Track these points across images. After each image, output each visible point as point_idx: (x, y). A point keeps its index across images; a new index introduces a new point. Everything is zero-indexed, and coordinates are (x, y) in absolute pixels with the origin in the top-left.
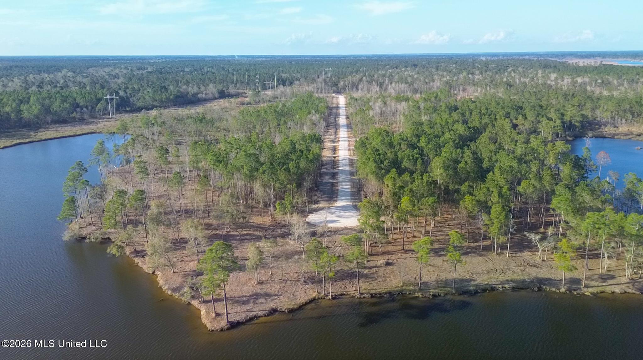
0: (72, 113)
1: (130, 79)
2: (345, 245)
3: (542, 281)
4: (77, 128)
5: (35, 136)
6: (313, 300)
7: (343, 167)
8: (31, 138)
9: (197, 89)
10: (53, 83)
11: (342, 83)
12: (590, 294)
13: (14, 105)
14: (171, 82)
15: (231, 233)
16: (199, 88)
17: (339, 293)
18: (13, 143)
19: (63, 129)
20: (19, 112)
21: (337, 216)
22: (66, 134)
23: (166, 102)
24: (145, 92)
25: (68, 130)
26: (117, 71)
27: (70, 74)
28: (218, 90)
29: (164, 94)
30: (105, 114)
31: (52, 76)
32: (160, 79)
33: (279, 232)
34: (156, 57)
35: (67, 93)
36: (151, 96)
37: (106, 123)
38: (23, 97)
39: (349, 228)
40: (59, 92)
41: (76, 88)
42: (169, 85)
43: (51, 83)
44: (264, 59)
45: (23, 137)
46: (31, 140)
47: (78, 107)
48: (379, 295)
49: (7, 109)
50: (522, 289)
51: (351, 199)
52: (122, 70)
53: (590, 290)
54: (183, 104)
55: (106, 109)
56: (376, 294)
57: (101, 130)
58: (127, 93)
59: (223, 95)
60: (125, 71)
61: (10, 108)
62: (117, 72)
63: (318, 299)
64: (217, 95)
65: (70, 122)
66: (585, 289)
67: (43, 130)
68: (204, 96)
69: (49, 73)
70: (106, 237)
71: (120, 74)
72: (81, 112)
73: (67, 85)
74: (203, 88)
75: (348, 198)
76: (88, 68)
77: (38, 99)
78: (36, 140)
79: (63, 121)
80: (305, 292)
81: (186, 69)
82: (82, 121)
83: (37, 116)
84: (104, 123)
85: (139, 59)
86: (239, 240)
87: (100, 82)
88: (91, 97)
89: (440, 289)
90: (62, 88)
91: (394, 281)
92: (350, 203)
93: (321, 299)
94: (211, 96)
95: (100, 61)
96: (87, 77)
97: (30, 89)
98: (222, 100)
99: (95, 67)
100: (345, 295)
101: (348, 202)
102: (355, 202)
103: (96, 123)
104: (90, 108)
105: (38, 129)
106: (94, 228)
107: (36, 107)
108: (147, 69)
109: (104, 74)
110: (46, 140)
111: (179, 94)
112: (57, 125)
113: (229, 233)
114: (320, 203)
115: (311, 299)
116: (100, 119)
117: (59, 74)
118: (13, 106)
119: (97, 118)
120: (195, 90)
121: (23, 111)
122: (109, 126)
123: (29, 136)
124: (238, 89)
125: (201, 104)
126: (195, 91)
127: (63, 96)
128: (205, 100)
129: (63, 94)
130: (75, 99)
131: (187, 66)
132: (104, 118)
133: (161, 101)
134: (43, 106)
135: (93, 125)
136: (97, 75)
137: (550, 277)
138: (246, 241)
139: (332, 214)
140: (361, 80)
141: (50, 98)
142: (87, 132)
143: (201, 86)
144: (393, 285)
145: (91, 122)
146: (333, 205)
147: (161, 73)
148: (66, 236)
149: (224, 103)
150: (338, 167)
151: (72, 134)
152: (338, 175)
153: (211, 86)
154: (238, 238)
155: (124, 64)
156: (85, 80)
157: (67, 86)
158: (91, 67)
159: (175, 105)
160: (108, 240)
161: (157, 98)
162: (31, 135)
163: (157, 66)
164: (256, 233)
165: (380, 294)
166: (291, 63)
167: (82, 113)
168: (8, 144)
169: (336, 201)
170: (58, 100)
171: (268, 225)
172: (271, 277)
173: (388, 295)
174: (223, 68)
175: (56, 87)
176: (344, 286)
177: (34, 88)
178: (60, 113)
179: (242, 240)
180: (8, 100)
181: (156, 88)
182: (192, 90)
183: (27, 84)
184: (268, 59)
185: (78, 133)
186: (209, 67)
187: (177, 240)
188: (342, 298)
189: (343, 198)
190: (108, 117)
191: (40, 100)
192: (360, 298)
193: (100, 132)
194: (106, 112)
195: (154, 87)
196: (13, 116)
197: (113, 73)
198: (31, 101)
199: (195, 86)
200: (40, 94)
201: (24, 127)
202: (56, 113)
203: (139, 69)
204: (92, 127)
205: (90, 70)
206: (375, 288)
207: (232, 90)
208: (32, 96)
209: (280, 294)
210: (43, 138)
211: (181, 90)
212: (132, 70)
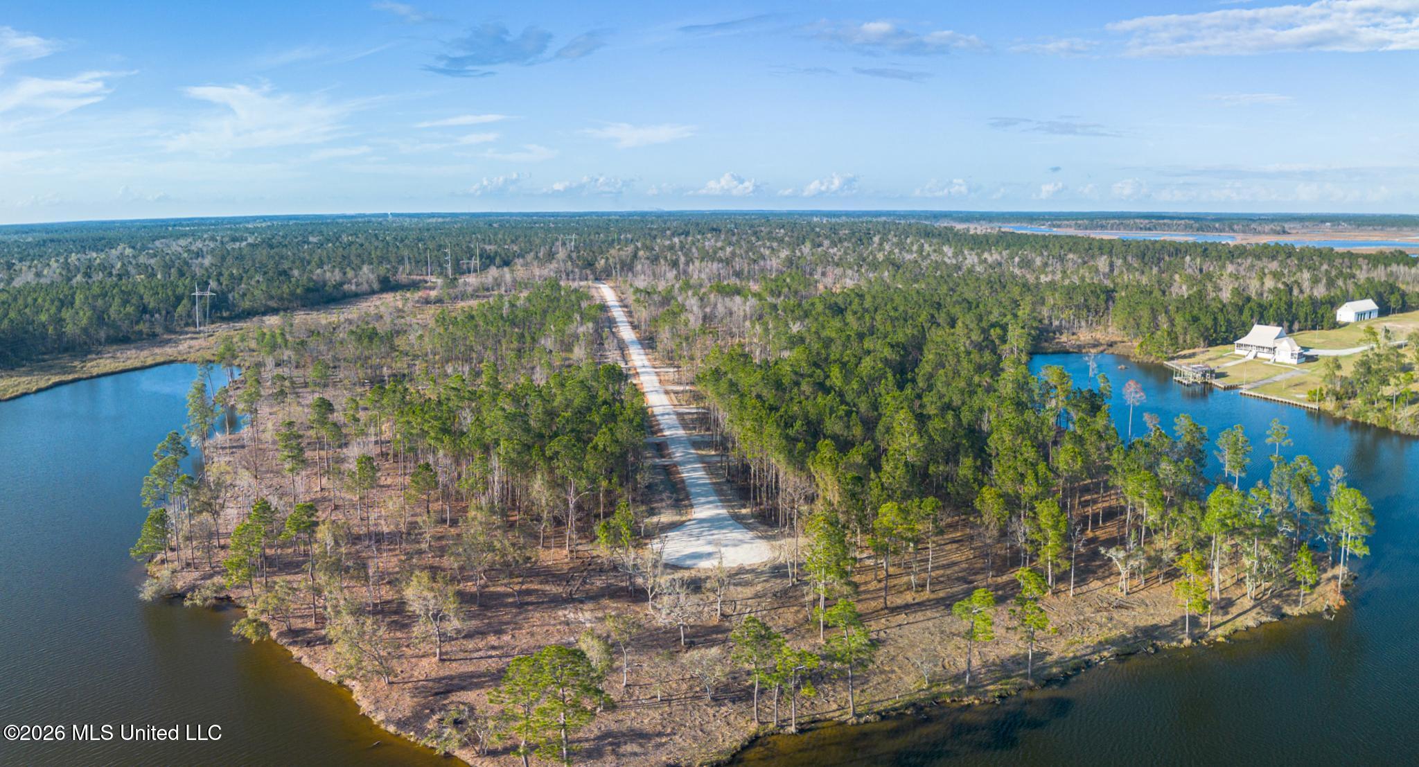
0: (137, 323)
1: (223, 258)
2: (760, 608)
3: (1151, 633)
4: (145, 353)
5: (82, 367)
6: (754, 741)
7: (672, 430)
8: (76, 372)
9: (341, 275)
10: (105, 268)
11: (603, 262)
12: (1224, 640)
13: (53, 310)
14: (293, 262)
15: (492, 589)
16: (345, 273)
17: (806, 719)
18: (50, 383)
19: (125, 355)
20: (60, 321)
21: (710, 543)
22: (129, 364)
23: (290, 301)
24: (253, 283)
25: (132, 357)
26: (199, 244)
27: (128, 251)
28: (378, 276)
29: (285, 287)
30: (187, 325)
31: (103, 256)
32: (273, 257)
33: (598, 583)
34: (255, 219)
35: (130, 287)
36: (264, 289)
37: (193, 343)
38: (65, 295)
39: (748, 568)
40: (116, 285)
41: (142, 276)
42: (291, 269)
43: (103, 267)
44: (440, 220)
45: (64, 370)
46: (76, 376)
47: (146, 313)
48: (894, 713)
49: (43, 317)
50: (1130, 654)
51: (721, 501)
52: (207, 242)
53: (1220, 631)
54: (318, 304)
55: (189, 315)
56: (887, 711)
57: (185, 357)
58: (221, 284)
59: (387, 285)
60: (212, 245)
61: (47, 316)
62: (201, 246)
63: (765, 735)
64: (376, 286)
65: (135, 341)
66: (1213, 633)
67: (94, 356)
68: (353, 288)
69: (97, 251)
70: (223, 595)
71: (205, 249)
72: (151, 321)
73: (127, 270)
74: (350, 274)
75: (711, 498)
76: (154, 240)
77: (86, 298)
78: (85, 376)
79: (123, 340)
80: (728, 724)
81: (311, 239)
82: (152, 339)
83: (85, 330)
84: (188, 342)
85: (229, 223)
86: (512, 605)
87: (177, 265)
88: (167, 294)
89: (1004, 681)
90: (120, 277)
91: (907, 679)
92: (723, 512)
93: (773, 734)
94: (365, 287)
95: (170, 229)
96: (156, 256)
97: (74, 281)
98: (384, 295)
99: (164, 237)
100: (819, 721)
101: (717, 507)
102: (732, 507)
103: (175, 342)
104: (164, 312)
105: (86, 355)
106: (196, 574)
107: (85, 314)
108: (246, 240)
109: (179, 249)
110: (99, 376)
111: (311, 284)
112: (115, 347)
113: (487, 590)
114: (660, 514)
115: (751, 737)
116: (182, 333)
117: (113, 251)
118: (52, 312)
119: (175, 333)
120: (337, 276)
121: (64, 320)
122: (197, 348)
123: (73, 370)
124: (410, 274)
125: (350, 303)
126: (338, 278)
127: (122, 291)
128: (356, 296)
129: (123, 288)
130: (142, 298)
131: (311, 233)
132: (187, 333)
133: (281, 299)
134: (94, 310)
135: (171, 347)
136: (169, 252)
137: (1154, 622)
138: (530, 608)
139: (698, 536)
140: (635, 256)
141: (104, 295)
142: (162, 360)
143: (348, 269)
144: (911, 688)
145: (168, 341)
146: (689, 517)
147: (271, 247)
148: (148, 592)
149: (391, 300)
150: (661, 430)
151: (138, 364)
152: (668, 449)
153: (365, 268)
154: (510, 600)
155: (206, 231)
156: (152, 261)
157: (128, 274)
158: (157, 238)
159: (303, 306)
160: (225, 602)
161: (273, 293)
162: (75, 367)
163: (260, 234)
164: (548, 588)
165: (895, 709)
166: (490, 225)
167: (152, 323)
168: (43, 384)
169: (692, 506)
170: (117, 300)
171: (566, 568)
172: (628, 692)
173: (911, 709)
174: (376, 236)
175: (110, 274)
176: (809, 703)
177: (79, 278)
178: (119, 323)
179: (522, 606)
180: (44, 301)
181: (271, 274)
182: (332, 276)
183: (69, 270)
184: (448, 220)
185: (150, 361)
186: (351, 235)
187: (375, 605)
188: (818, 728)
189: (703, 500)
190: (192, 329)
191: (90, 300)
192: (858, 723)
193: (185, 360)
194: (190, 321)
195: (265, 273)
196: (51, 330)
197: (193, 248)
198: (77, 302)
199: (337, 270)
200: (89, 289)
201: (66, 350)
202: (113, 325)
203: (234, 240)
204: (169, 351)
205: (157, 243)
206: (877, 699)
207: (402, 277)
208: (78, 291)
209: (669, 730)
210: (95, 371)
211: (314, 277)
212: (222, 243)
